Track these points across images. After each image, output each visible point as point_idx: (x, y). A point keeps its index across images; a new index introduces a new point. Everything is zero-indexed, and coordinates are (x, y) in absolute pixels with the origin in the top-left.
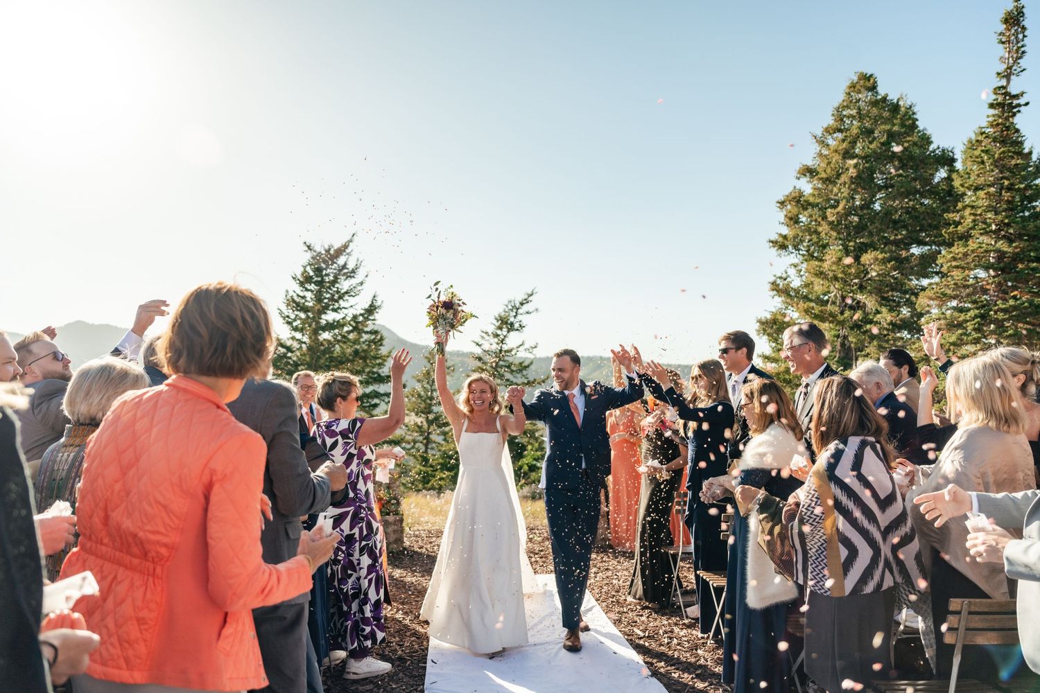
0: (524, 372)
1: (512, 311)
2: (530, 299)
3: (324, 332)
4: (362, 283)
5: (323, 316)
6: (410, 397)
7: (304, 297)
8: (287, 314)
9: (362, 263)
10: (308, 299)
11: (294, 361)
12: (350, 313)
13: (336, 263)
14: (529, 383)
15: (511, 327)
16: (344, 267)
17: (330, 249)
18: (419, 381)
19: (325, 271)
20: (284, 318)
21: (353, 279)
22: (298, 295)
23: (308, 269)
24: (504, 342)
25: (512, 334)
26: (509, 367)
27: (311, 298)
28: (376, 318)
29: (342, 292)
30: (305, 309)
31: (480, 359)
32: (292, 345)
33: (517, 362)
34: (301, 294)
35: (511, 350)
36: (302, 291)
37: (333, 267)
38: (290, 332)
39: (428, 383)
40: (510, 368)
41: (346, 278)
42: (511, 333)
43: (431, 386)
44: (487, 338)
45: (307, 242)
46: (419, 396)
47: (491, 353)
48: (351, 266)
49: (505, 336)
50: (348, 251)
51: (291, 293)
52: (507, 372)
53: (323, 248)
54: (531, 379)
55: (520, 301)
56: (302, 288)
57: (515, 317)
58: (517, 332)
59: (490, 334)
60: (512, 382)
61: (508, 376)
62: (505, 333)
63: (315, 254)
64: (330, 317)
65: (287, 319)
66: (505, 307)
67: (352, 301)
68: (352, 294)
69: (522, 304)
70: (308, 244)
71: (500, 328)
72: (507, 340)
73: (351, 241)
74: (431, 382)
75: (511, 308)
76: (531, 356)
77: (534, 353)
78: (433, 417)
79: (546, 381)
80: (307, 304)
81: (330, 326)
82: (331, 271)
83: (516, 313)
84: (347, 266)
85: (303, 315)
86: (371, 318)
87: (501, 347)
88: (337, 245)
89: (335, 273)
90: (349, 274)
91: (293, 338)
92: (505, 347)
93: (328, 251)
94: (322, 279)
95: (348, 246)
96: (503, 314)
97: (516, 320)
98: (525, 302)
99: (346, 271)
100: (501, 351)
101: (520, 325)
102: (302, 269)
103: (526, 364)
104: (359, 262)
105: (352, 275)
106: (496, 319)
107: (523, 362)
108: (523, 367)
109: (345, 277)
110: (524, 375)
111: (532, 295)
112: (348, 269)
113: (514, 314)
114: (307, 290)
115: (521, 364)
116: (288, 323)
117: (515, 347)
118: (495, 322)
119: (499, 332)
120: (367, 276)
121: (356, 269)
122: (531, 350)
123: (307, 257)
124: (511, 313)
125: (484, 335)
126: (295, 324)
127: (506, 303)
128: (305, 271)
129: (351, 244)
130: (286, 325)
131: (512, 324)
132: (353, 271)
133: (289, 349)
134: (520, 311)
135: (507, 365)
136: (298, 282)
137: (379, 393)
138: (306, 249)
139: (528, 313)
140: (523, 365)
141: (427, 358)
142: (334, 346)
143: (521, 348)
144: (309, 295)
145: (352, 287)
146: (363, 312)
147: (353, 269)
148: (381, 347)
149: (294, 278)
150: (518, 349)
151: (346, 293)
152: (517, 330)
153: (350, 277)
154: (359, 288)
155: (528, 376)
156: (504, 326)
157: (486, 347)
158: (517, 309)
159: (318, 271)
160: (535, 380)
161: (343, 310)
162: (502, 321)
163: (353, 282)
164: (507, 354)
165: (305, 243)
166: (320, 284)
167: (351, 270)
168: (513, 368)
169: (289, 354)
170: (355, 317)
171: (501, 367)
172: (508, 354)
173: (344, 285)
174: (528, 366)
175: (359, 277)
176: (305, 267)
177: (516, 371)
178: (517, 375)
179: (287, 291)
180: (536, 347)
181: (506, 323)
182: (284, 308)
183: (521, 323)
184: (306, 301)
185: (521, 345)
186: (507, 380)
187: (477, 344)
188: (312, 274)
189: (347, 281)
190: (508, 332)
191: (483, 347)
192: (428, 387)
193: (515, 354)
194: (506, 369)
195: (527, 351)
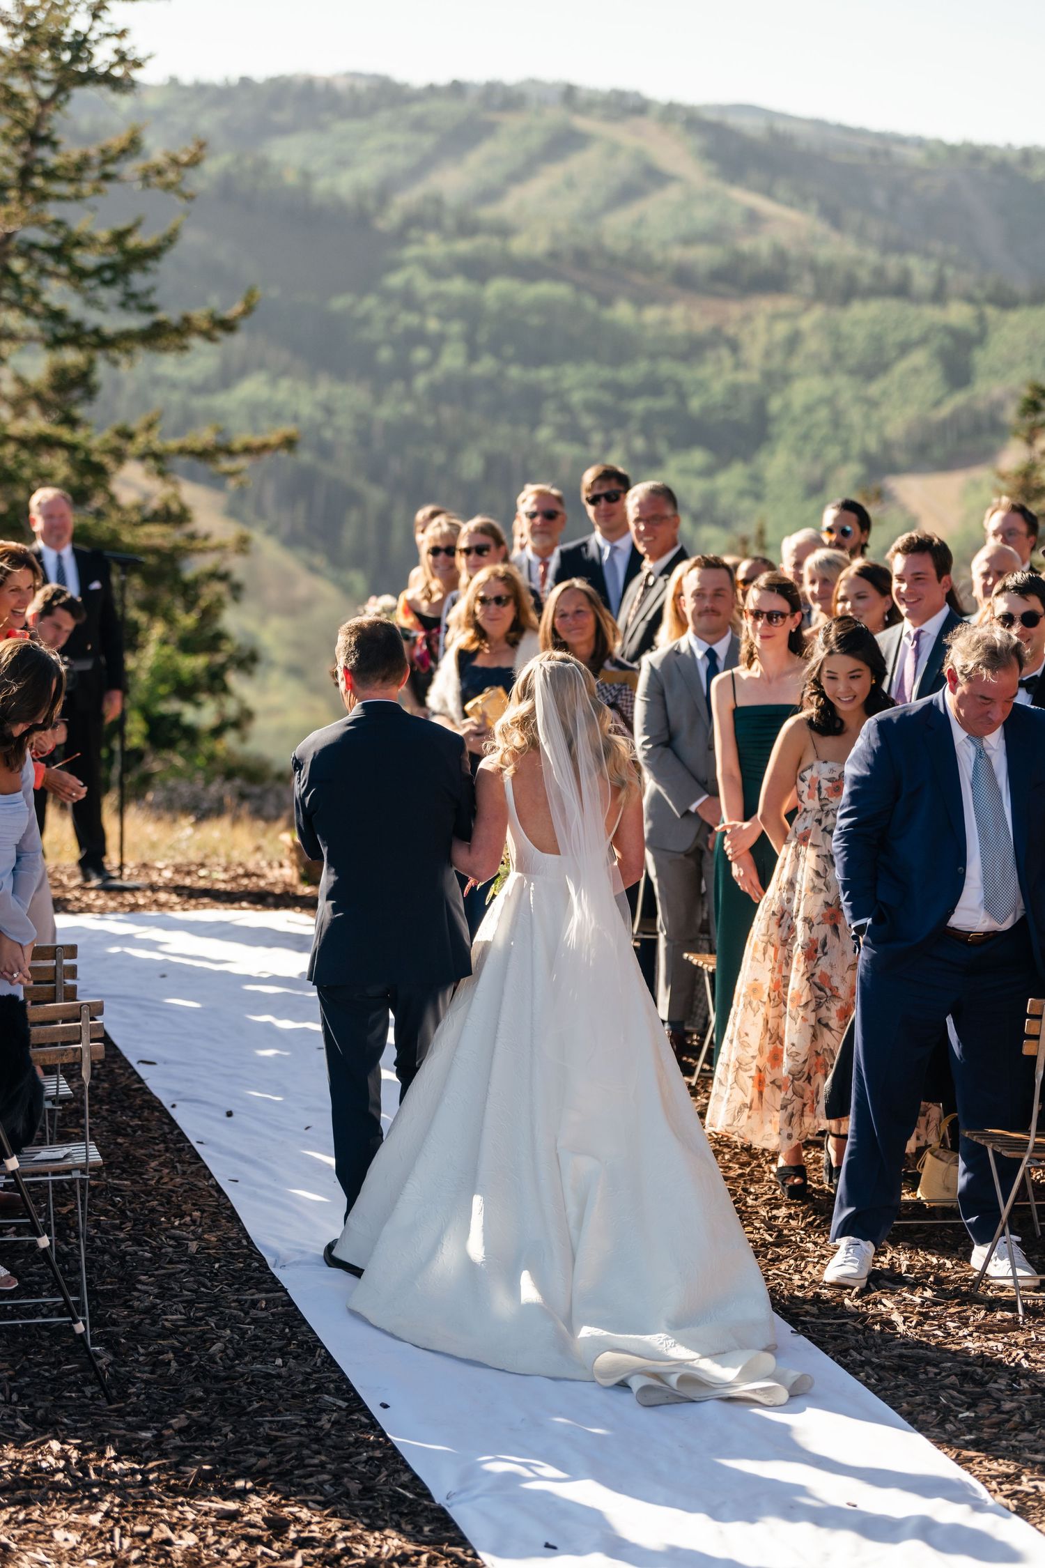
0: (138, 281)
14: (157, 335)
40: (69, 260)
49: (46, 104)
52: (54, 275)
54: (170, 314)
60: (78, 325)
61: (57, 293)
62: (46, 92)
87: (28, 157)
92: (48, 159)
97: (100, 27)
100: (25, 173)
101: (122, 57)
107: (128, 232)
108: (130, 254)
110: (131, 296)
115: (119, 237)
122: (171, 176)
135: (55, 241)
140: (132, 242)
150: (111, 168)
155: (154, 299)
160: (187, 320)
168: (87, 259)
174: (154, 253)
177: (99, 271)
178: (101, 292)
181: (55, 42)
183: (125, 45)
185: (124, 149)
186: (57, 316)
193: (97, 191)
194: (50, 264)
195: (155, 180)
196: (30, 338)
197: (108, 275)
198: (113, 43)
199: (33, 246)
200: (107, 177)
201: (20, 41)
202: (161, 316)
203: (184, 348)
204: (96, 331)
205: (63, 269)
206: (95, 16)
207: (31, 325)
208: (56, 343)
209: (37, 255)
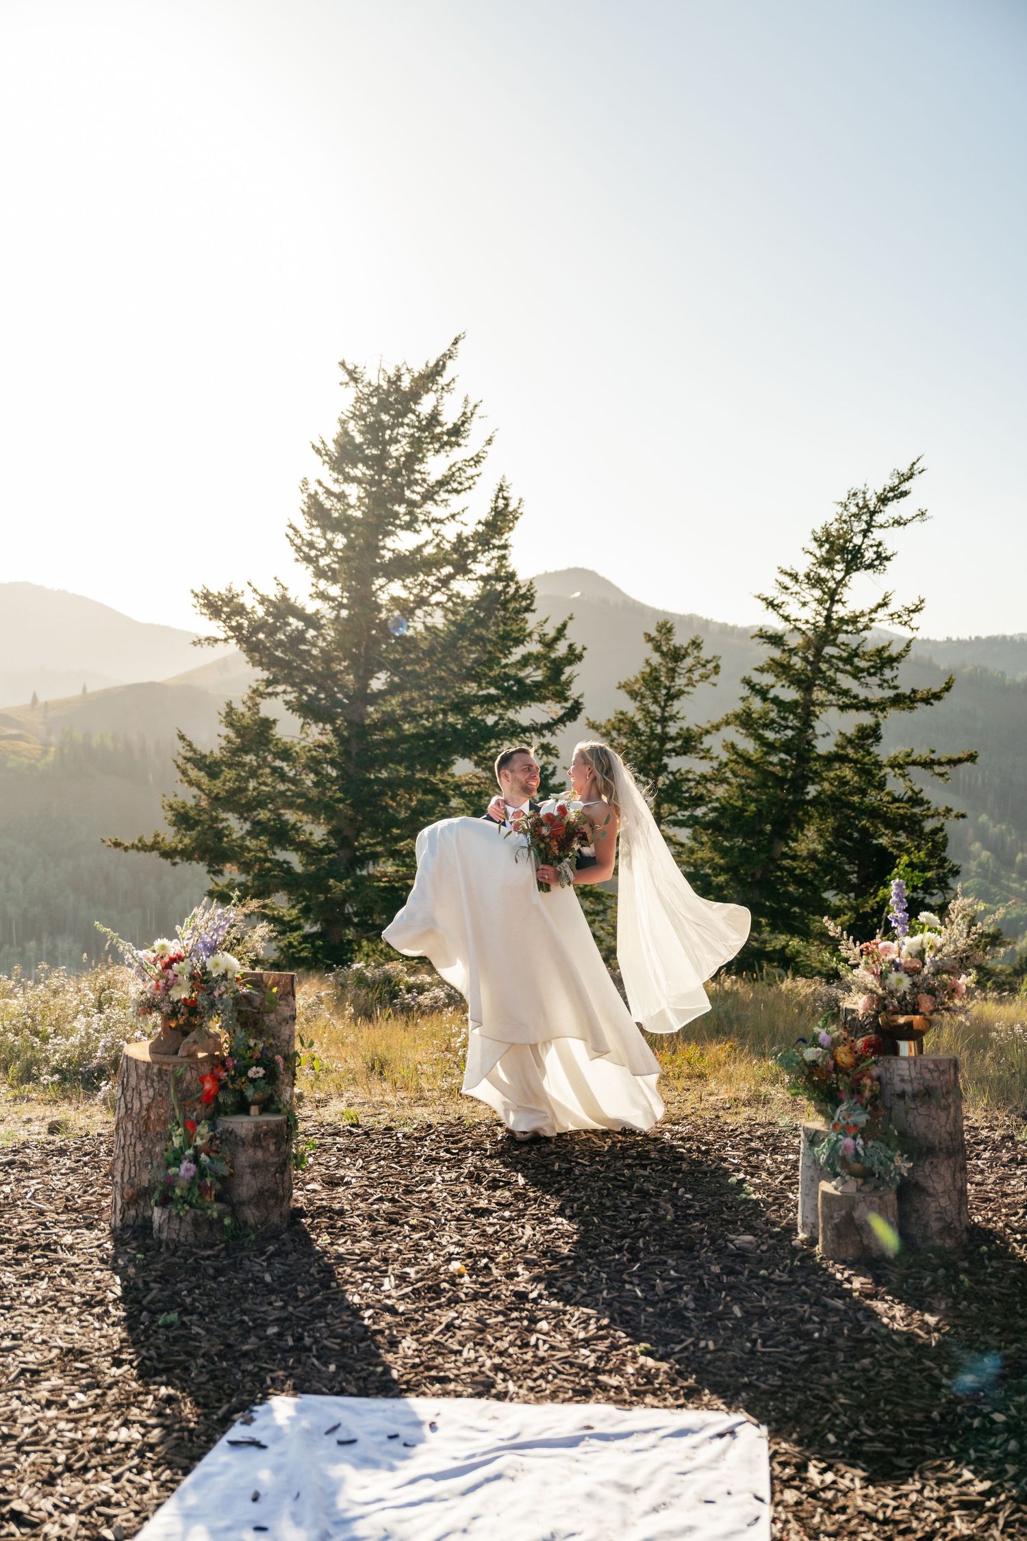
0: (888, 674)
1: (859, 520)
2: (904, 487)
3: (390, 580)
4: (477, 460)
5: (389, 542)
6: (614, 734)
7: (341, 497)
8: (308, 538)
9: (478, 410)
10: (352, 500)
11: (322, 650)
12: (450, 532)
13: (413, 412)
14: (898, 701)
15: (854, 561)
16: (434, 419)
17: (399, 377)
18: (634, 695)
19: (388, 432)
20: (298, 549)
21: (456, 449)
22: (329, 492)
23: (352, 426)
24: (837, 598)
25: (859, 578)
26: (848, 660)
27: (359, 498)
28: (509, 542)
29: (432, 479)
30: (342, 524)
31: (776, 640)
32: (318, 612)
33: (869, 647)
34: (336, 489)
35: (854, 620)
36: (337, 480)
37: (406, 421)
38: (314, 580)
39: (656, 701)
40: (852, 664)
41: (442, 447)
42: (855, 575)
43: (663, 709)
44: (795, 588)
45: (347, 362)
46: (634, 731)
47: (804, 627)
48: (449, 418)
49: (839, 583)
50: (442, 381)
51: (313, 487)
52: (843, 671)
53: (382, 376)
54: (905, 690)
55: (880, 491)
56: (335, 475)
57: (865, 533)
58: (870, 571)
59: (801, 578)
60: (856, 697)
61: (845, 681)
62: (839, 576)
63: (366, 391)
64: (401, 542)
65: (306, 549)
66: (840, 509)
67: (456, 502)
68: (455, 485)
69: (883, 500)
70: (351, 367)
71: (828, 563)
72: (845, 594)
73: (449, 355)
74: (662, 699)
75: (854, 510)
76: (906, 633)
77: (913, 624)
78: (667, 782)
79: (946, 695)
80: (350, 512)
81: (404, 566)
82: (401, 430)
83: (869, 524)
84: (441, 418)
85: (340, 541)
86: (496, 542)
87: (829, 610)
88: (419, 368)
89: (412, 435)
90: (445, 438)
91: (323, 596)
92: (840, 611)
93: (395, 381)
94: (384, 451)
95: (444, 366)
96: (836, 525)
97: (868, 542)
98: (891, 494)
99: (438, 430)
100: (828, 618)
101: (879, 555)
102: (338, 429)
103: (894, 651)
104: (470, 407)
105: (453, 439)
106: (815, 539)
107: (884, 649)
108: (884, 660)
109: (437, 446)
110: (885, 681)
111: (910, 477)
112: (441, 425)
113: (864, 526)
114: (349, 479)
115: (880, 651)
116: (308, 559)
117: (867, 610)
118: (813, 546)
119: (824, 572)
120: (489, 442)
121: (463, 423)
122: (905, 618)
123: (345, 399)
124: (856, 524)
125: (787, 581)
126: (324, 561)
127: (844, 499)
128: (346, 433)
129: (449, 363)
130: (305, 564)
131: (858, 552)
132: (456, 431)
133: (312, 621)
134: (879, 519)
135: (845, 655)
136: (326, 458)
137: (520, 726)
138: (346, 378)
139: (899, 523)
140: (886, 654)
141: (650, 639)
142: (412, 612)
143: (882, 613)
144: (354, 492)
145: (454, 469)
146: (481, 528)
147: (455, 424)
148: (527, 615)
149: (318, 451)
150: (874, 616)
151: (441, 483)
152: (870, 566)
153: (452, 445)
154: (470, 472)
155: (896, 683)
156: (838, 558)
157: (793, 609)
158: (872, 514)
159: (374, 431)
160: (914, 691)
161: (434, 525)
162: (832, 544)
163: (457, 455)
164: (845, 627)
165: (343, 364)
166: (378, 463)
167: (450, 426)
168: (863, 664)
169: (311, 633)
170: (461, 541)
171: (829, 660)
172: (850, 628)
173: (435, 466)
174: (898, 658)
175: (471, 444)
176: (343, 423)
177: (867, 669)
178: (869, 680)
179: (305, 482)
180: (917, 610)
181: (843, 550)
182: (301, 523)
183: (881, 549)
184: (348, 505)
185: (880, 606)
186: (845, 693)
187: (771, 604)
188: (359, 439)
189: (443, 454)
190: (847, 572)
191: (786, 611)
192: (654, 708)
193: (866, 628)
194: (841, 665)
195: (896, 621)
196: (831, 705)
197: (872, 671)
198: (875, 549)
199: (832, 656)
200: (872, 620)
201: (824, 549)
202: (899, 691)
203: (912, 708)
204: (866, 700)
205: (848, 668)
206: (865, 536)
207: (831, 697)
208: (843, 708)
209: (834, 661)
